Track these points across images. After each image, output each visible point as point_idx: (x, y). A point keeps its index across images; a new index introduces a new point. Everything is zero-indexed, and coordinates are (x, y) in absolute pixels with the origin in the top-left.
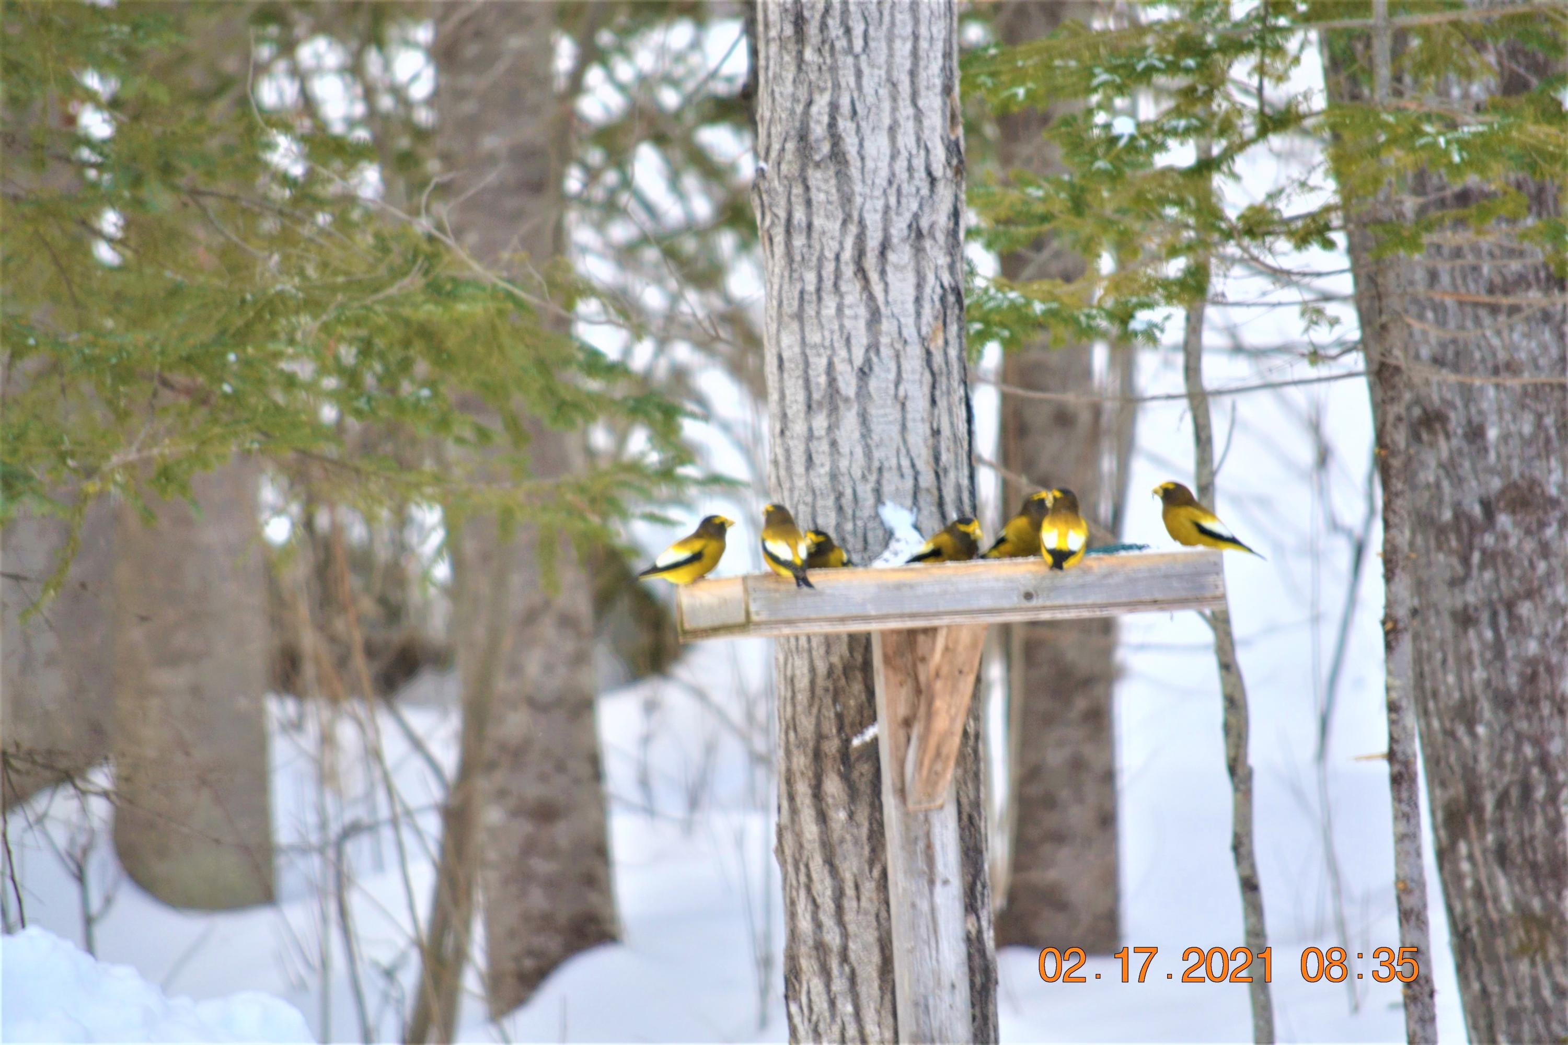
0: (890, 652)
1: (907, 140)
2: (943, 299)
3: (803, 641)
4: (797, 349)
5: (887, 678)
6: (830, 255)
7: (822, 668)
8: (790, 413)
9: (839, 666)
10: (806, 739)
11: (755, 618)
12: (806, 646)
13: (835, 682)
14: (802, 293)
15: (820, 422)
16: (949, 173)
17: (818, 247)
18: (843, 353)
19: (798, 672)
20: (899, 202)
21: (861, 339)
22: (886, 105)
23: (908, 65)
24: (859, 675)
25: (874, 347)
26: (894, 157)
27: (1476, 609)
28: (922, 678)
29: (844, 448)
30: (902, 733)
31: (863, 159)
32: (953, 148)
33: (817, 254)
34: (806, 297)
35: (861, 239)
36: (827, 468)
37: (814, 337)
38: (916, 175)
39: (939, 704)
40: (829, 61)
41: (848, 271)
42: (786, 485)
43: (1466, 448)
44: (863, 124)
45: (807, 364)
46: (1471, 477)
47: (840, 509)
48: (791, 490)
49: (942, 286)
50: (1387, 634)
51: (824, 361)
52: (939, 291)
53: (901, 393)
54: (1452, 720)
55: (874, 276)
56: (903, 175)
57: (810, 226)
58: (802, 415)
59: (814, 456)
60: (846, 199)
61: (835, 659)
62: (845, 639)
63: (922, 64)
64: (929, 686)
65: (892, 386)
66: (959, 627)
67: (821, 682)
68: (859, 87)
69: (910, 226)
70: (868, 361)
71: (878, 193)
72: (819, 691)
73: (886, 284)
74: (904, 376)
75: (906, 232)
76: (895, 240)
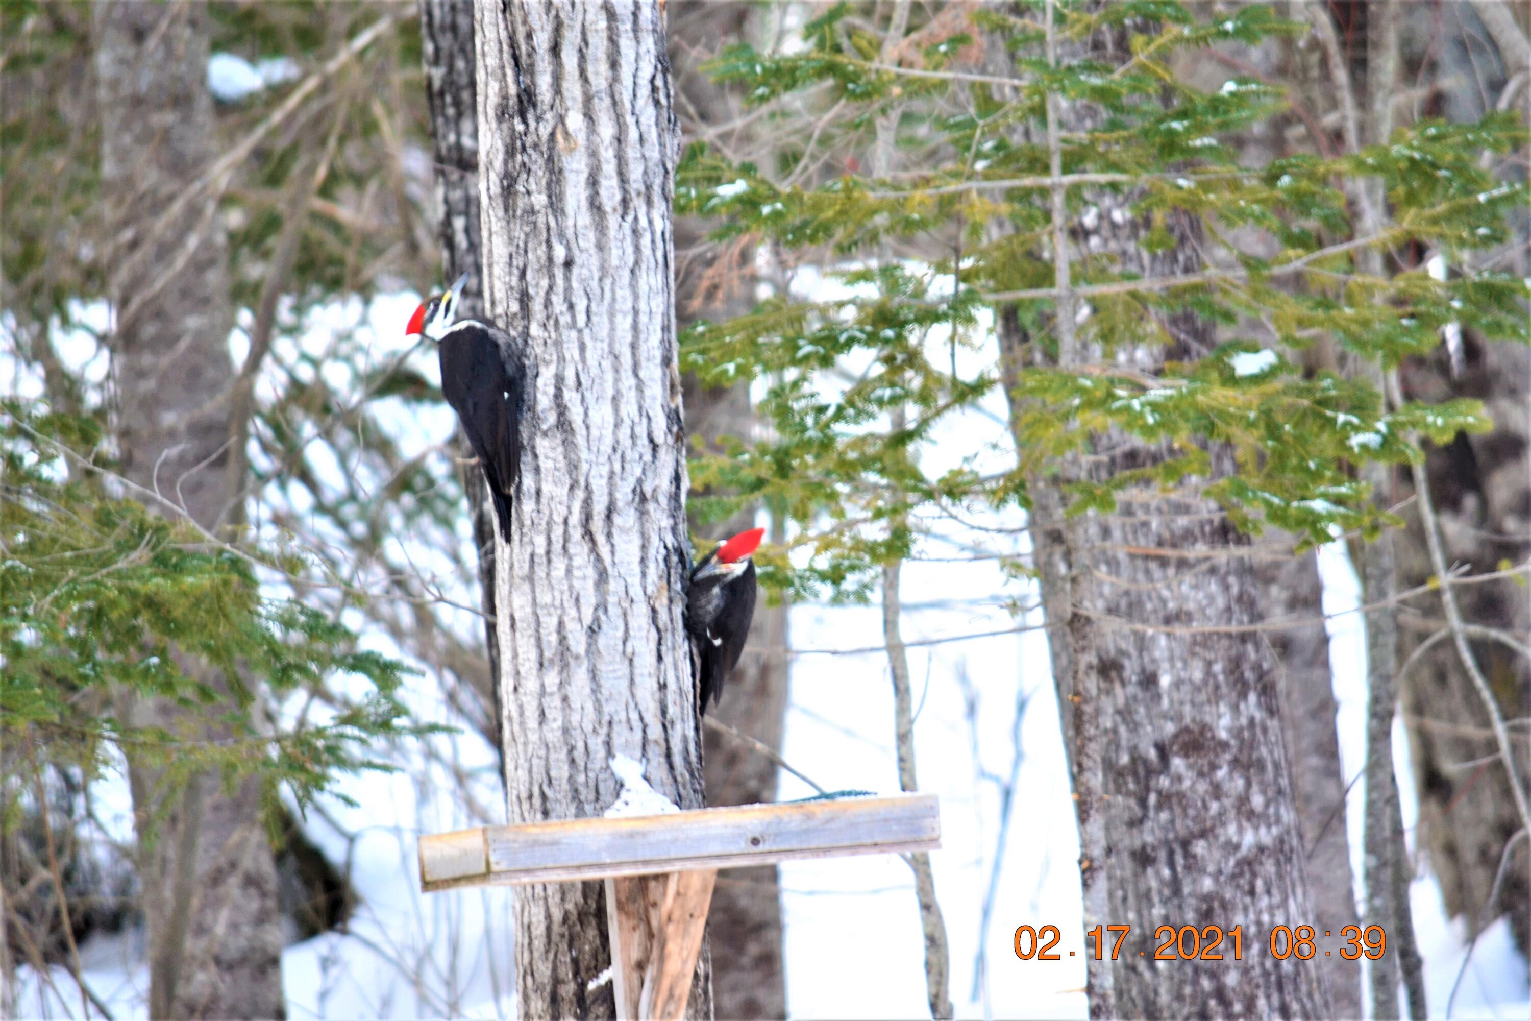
0: (623, 899)
1: (629, 409)
2: (666, 559)
3: (539, 890)
4: (529, 610)
5: (620, 923)
6: (558, 519)
7: (557, 915)
8: (522, 670)
9: (575, 913)
10: (543, 984)
11: (494, 868)
12: (542, 894)
13: (570, 928)
14: (532, 556)
15: (552, 678)
16: (670, 440)
17: (547, 512)
18: (573, 612)
19: (534, 920)
20: (623, 468)
21: (589, 599)
22: (609, 376)
23: (629, 338)
24: (594, 922)
25: (602, 606)
26: (617, 426)
27: (1154, 848)
28: (654, 923)
29: (576, 703)
30: (635, 976)
31: (588, 428)
32: (673, 416)
33: (546, 518)
34: (536, 559)
35: (587, 503)
36: (559, 723)
37: (544, 598)
38: (639, 442)
39: (671, 947)
40: (553, 335)
41: (576, 533)
42: (520, 740)
43: (1140, 695)
44: (588, 395)
45: (538, 623)
46: (1145, 722)
47: (573, 761)
48: (525, 744)
49: (666, 547)
50: (1084, 872)
51: (554, 621)
52: (663, 551)
53: (629, 650)
54: (1134, 955)
55: (601, 539)
56: (626, 442)
57: (538, 492)
58: (534, 672)
59: (547, 711)
60: (573, 467)
61: (570, 906)
62: (580, 886)
63: (642, 337)
64: (661, 930)
65: (620, 643)
66: (690, 872)
67: (556, 928)
68: (583, 360)
69: (634, 491)
70: (597, 619)
71: (603, 459)
72: (555, 938)
73: (613, 546)
74: (631, 633)
75: (630, 496)
76: (620, 504)
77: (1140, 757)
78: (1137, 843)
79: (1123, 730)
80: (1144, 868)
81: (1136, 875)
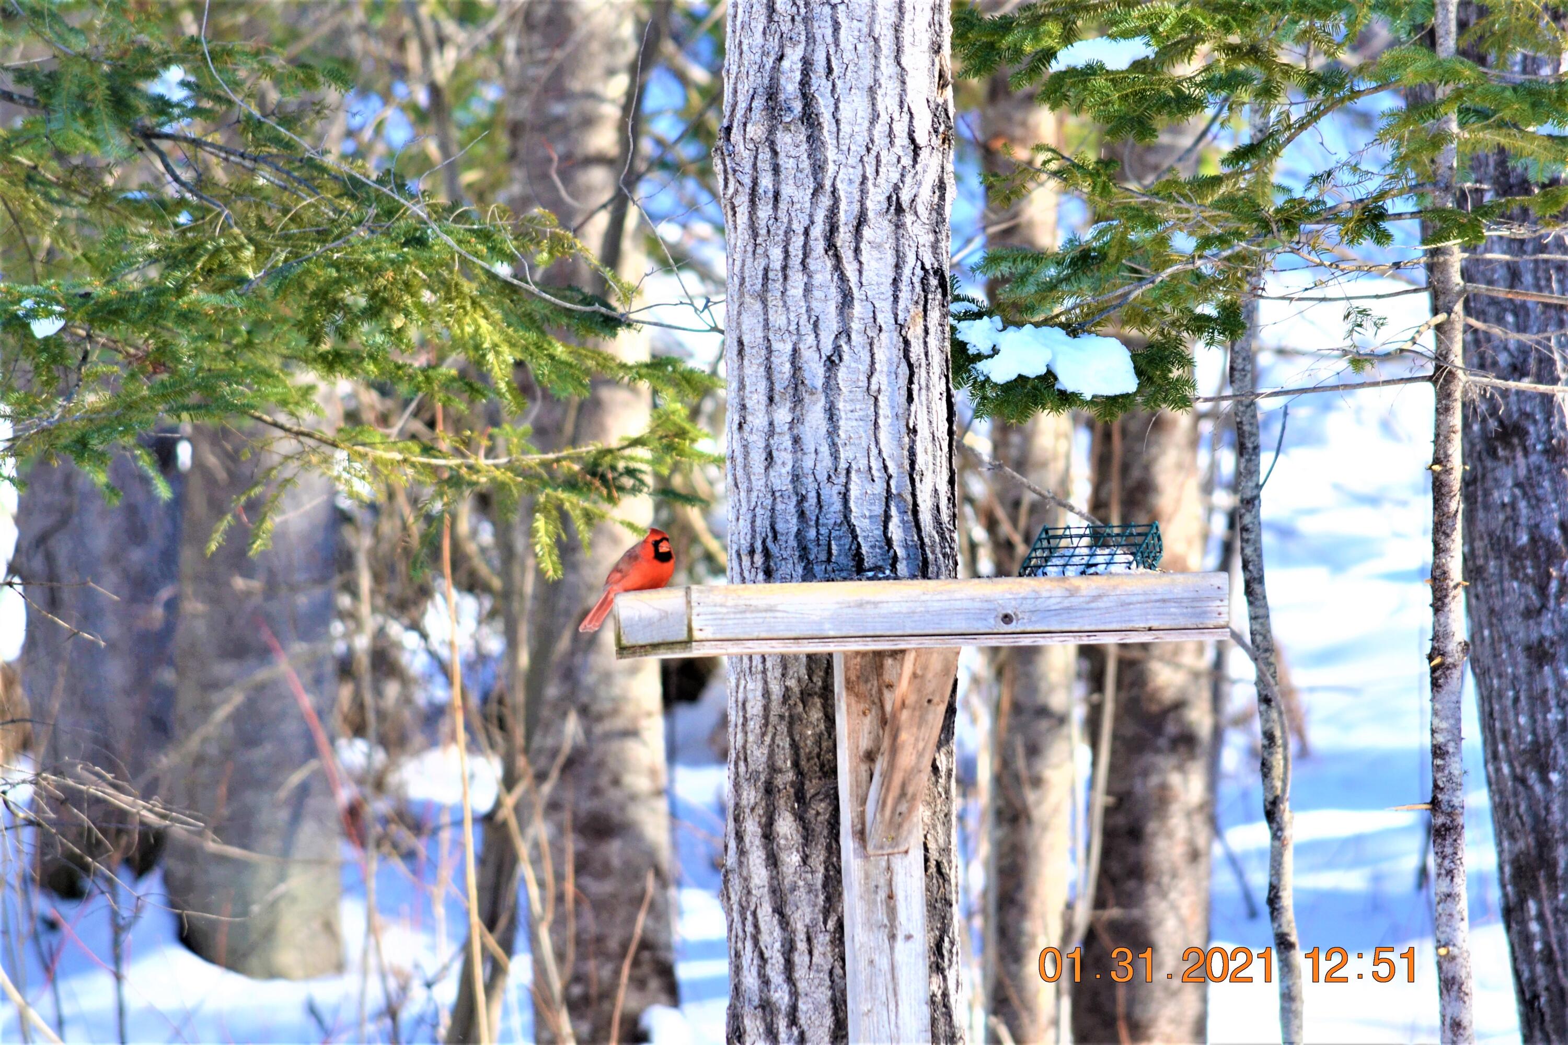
0: (853, 678)
1: (887, 102)
2: (924, 281)
3: (757, 661)
4: (760, 334)
5: (849, 706)
6: (798, 228)
7: (776, 689)
8: (749, 404)
9: (797, 690)
10: (758, 772)
11: (697, 635)
12: (760, 667)
13: (790, 708)
14: (766, 270)
15: (783, 415)
16: (936, 142)
17: (786, 220)
18: (810, 339)
19: (750, 696)
20: (877, 172)
21: (831, 324)
22: (867, 63)
23: (892, 18)
24: (818, 701)
25: (845, 332)
26: (875, 118)
27: (1552, 643)
28: (888, 708)
29: (809, 444)
30: (864, 767)
31: (837, 122)
32: (939, 112)
33: (783, 228)
34: (771, 275)
35: (833, 212)
36: (789, 467)
37: (778, 319)
38: (897, 142)
39: (904, 736)
40: (803, 11)
41: (819, 246)
42: (743, 487)
44: (839, 83)
45: (769, 350)
47: (802, 514)
48: (749, 490)
49: (923, 268)
50: (1434, 670)
51: (789, 347)
52: (919, 272)
53: (874, 387)
54: (1523, 766)
55: (847, 255)
56: (881, 140)
57: (777, 196)
58: (762, 407)
59: (775, 453)
60: (818, 168)
61: (792, 683)
62: (804, 660)
63: (908, 16)
64: (894, 715)
65: (863, 378)
66: (929, 651)
67: (776, 708)
68: (837, 43)
69: (889, 198)
70: (837, 349)
71: (853, 161)
72: (773, 719)
73: (861, 263)
74: (877, 366)
75: (885, 205)
76: (871, 215)
77: (1541, 538)
78: (1534, 636)
79: (1522, 505)
80: (1541, 666)
81: (1530, 674)
